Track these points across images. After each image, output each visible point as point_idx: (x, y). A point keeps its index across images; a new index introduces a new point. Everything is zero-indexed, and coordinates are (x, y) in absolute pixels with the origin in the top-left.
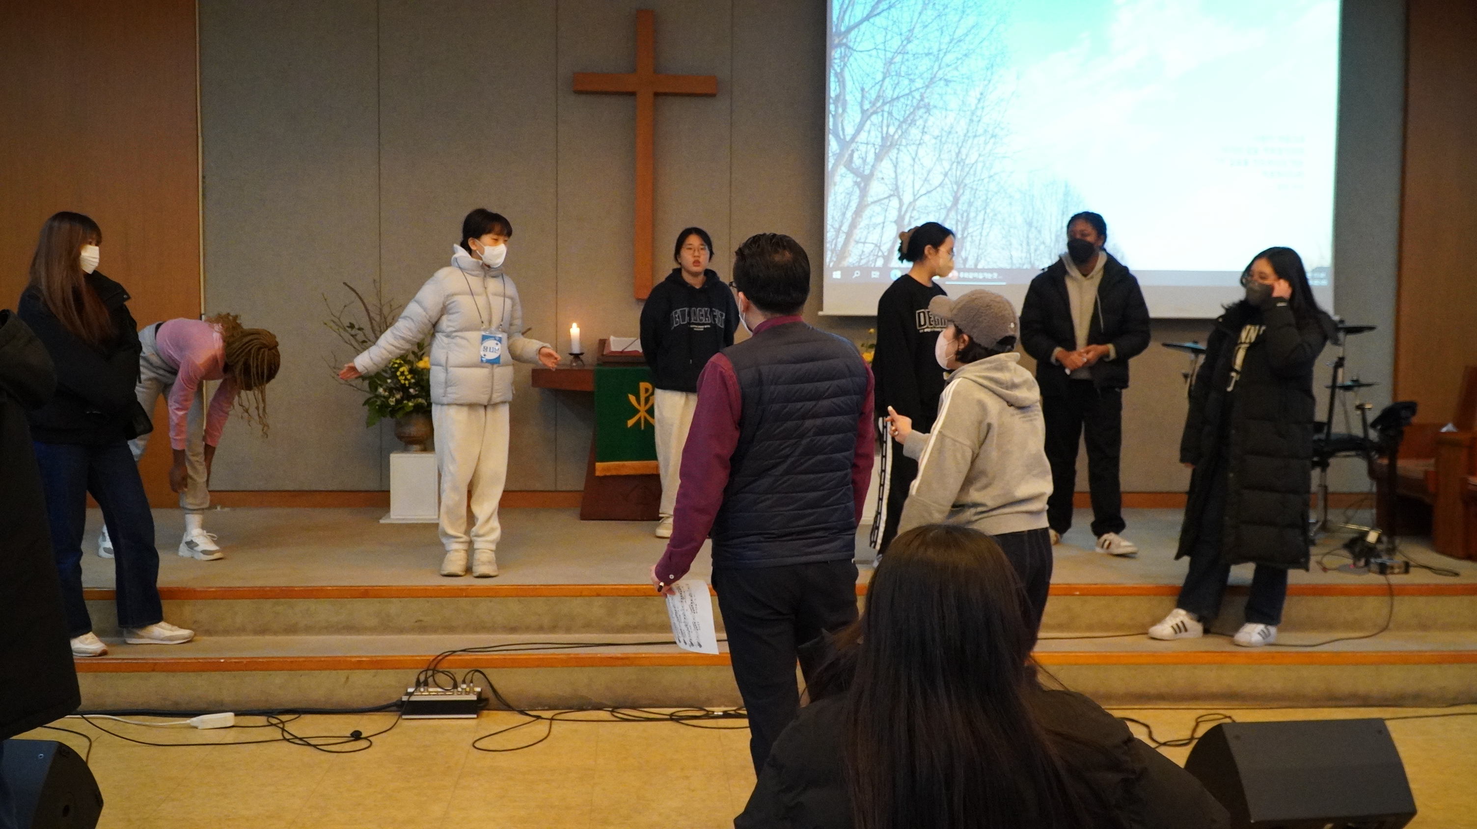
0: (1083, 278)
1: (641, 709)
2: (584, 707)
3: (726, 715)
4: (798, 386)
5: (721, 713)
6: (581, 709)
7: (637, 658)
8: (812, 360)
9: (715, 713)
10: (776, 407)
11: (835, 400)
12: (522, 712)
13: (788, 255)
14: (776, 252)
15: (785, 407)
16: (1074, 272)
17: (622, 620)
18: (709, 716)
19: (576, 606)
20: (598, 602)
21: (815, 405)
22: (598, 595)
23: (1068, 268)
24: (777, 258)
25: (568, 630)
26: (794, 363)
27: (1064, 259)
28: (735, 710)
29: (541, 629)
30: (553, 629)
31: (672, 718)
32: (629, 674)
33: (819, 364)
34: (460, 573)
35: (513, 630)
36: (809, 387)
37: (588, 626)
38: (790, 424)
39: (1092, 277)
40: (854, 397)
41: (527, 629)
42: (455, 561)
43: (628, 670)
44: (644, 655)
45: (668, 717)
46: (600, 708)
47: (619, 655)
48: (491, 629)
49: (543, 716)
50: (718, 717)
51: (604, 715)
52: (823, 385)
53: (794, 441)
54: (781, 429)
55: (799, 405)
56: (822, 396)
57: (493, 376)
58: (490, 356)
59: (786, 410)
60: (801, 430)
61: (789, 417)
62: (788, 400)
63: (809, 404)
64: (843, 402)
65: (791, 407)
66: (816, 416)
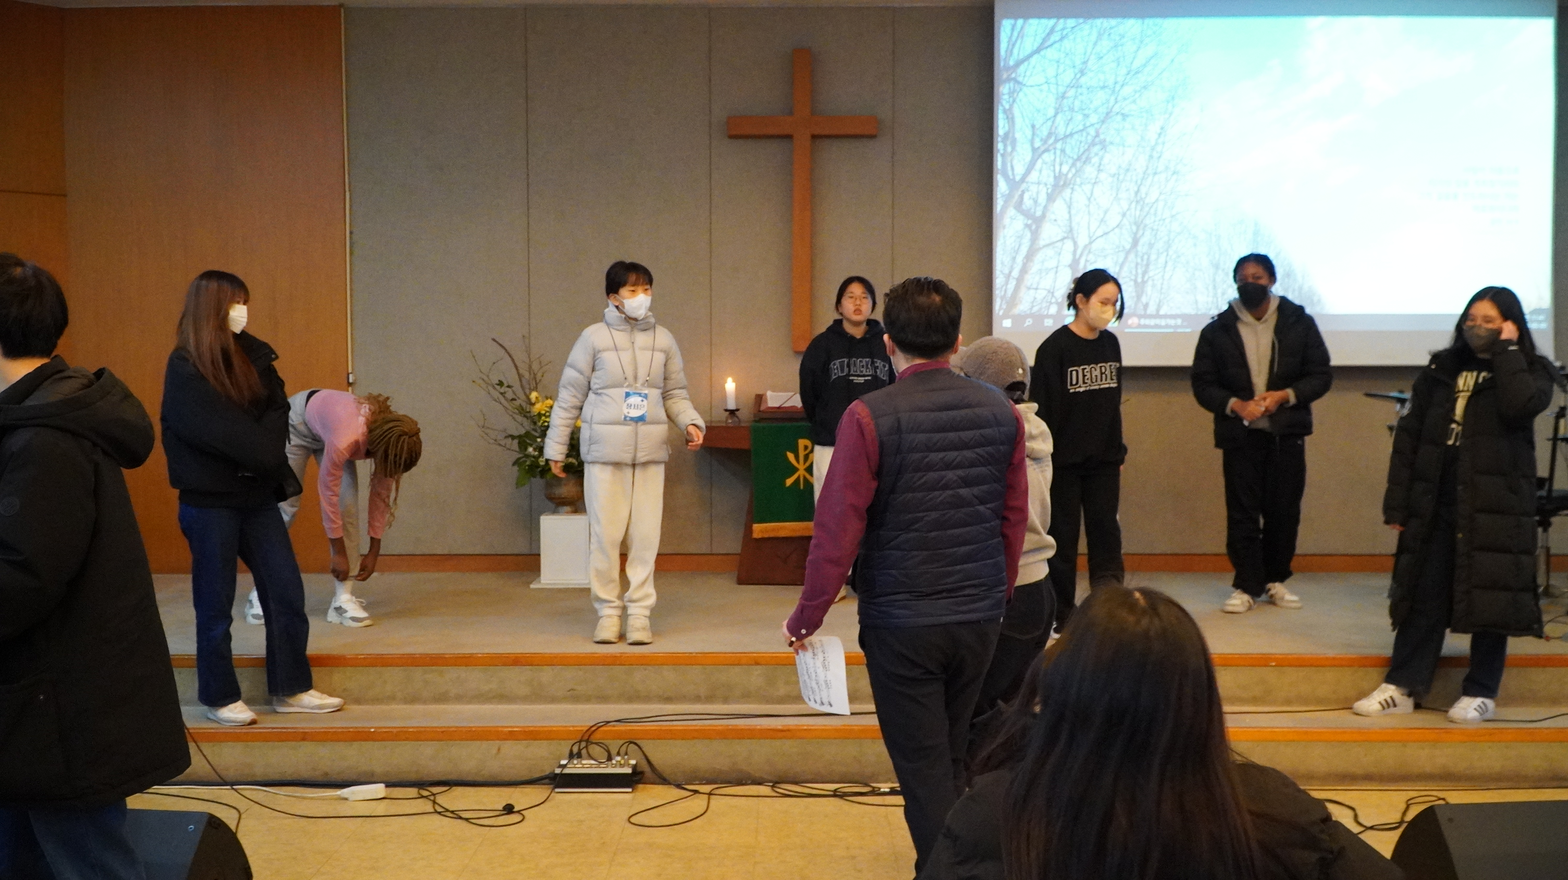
0: (1257, 322)
1: (803, 784)
2: (744, 782)
4: (940, 435)
5: (887, 790)
6: (740, 783)
7: (798, 730)
9: (882, 790)
10: (917, 456)
11: (979, 450)
12: (679, 786)
14: (925, 296)
15: (927, 457)
16: (1246, 317)
17: (782, 689)
18: (875, 792)
19: (734, 675)
20: (757, 671)
21: (958, 456)
22: (757, 664)
23: (1239, 314)
25: (726, 700)
26: (938, 411)
27: (1234, 305)
29: (697, 699)
30: (710, 699)
31: (836, 794)
32: (789, 746)
33: (965, 412)
34: (613, 640)
35: (668, 700)
36: (953, 436)
37: (746, 696)
38: (932, 475)
39: (1266, 320)
40: (1001, 447)
41: (684, 699)
42: (608, 627)
43: (789, 743)
44: (805, 728)
45: (832, 793)
46: (760, 783)
47: (780, 727)
48: (647, 698)
49: (701, 791)
50: (884, 794)
51: (764, 790)
52: (967, 435)
53: (937, 493)
54: (923, 480)
55: (941, 455)
56: (965, 446)
57: (636, 434)
58: (635, 413)
59: (927, 460)
60: (943, 482)
61: (930, 468)
62: (929, 448)
63: (951, 455)
64: (987, 453)
65: (934, 457)
66: (959, 466)
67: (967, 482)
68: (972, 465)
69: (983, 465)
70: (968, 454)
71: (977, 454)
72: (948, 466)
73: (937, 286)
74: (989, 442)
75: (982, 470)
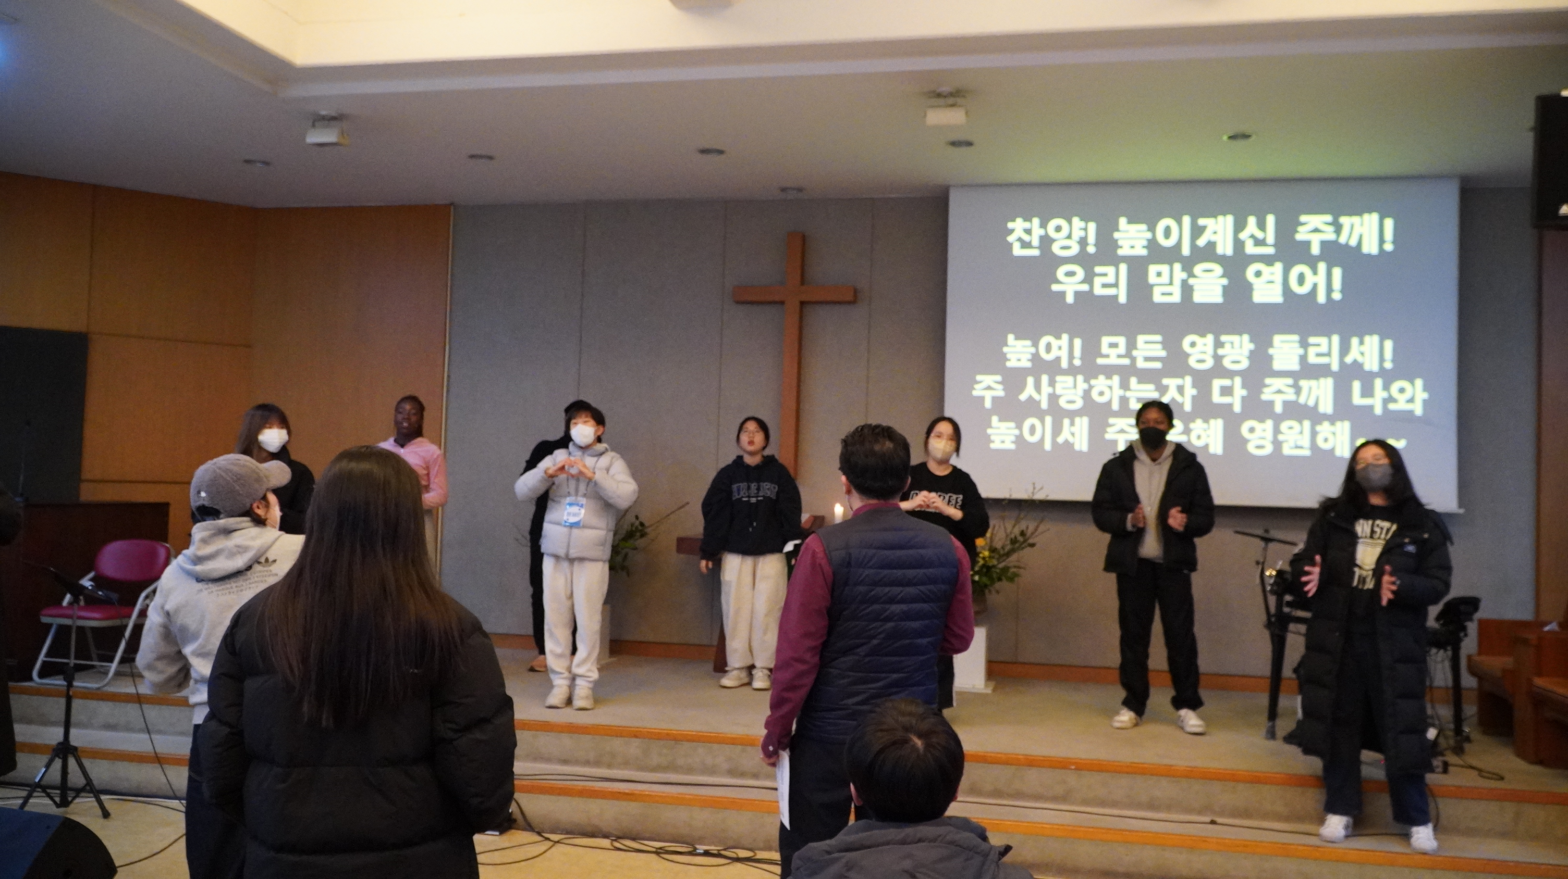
0: (1152, 463)
1: (641, 842)
2: (596, 835)
3: (707, 853)
4: (886, 572)
5: (702, 851)
6: (593, 835)
7: (641, 794)
8: (901, 547)
9: (698, 851)
10: (862, 589)
11: (922, 588)
12: (539, 834)
13: (889, 445)
14: (877, 441)
15: (873, 590)
16: (1142, 456)
17: (655, 760)
18: (693, 853)
19: (617, 744)
20: (636, 742)
21: (902, 592)
22: (636, 736)
23: (1137, 453)
24: (877, 448)
25: (610, 766)
26: (885, 549)
27: (1134, 446)
28: (719, 850)
29: (587, 763)
30: (597, 763)
31: (658, 852)
32: (633, 808)
33: (911, 552)
34: (559, 706)
35: (565, 762)
36: (898, 573)
37: (626, 764)
38: (876, 607)
39: (1160, 464)
40: (943, 587)
41: (577, 762)
42: (557, 696)
43: (633, 804)
44: (647, 793)
45: (654, 850)
46: (606, 836)
47: (627, 791)
48: (548, 760)
49: (552, 839)
50: (700, 855)
51: (606, 843)
52: (911, 573)
53: (879, 624)
54: (867, 611)
55: (887, 589)
56: (909, 583)
57: (570, 535)
58: (573, 520)
59: (873, 593)
60: (887, 613)
61: (876, 600)
62: (876, 584)
63: (896, 590)
64: (930, 591)
65: (879, 591)
66: (902, 601)
67: (906, 616)
68: (914, 600)
69: (925, 602)
70: (911, 590)
71: (921, 591)
72: (892, 601)
73: (887, 433)
74: (932, 581)
75: (925, 606)
